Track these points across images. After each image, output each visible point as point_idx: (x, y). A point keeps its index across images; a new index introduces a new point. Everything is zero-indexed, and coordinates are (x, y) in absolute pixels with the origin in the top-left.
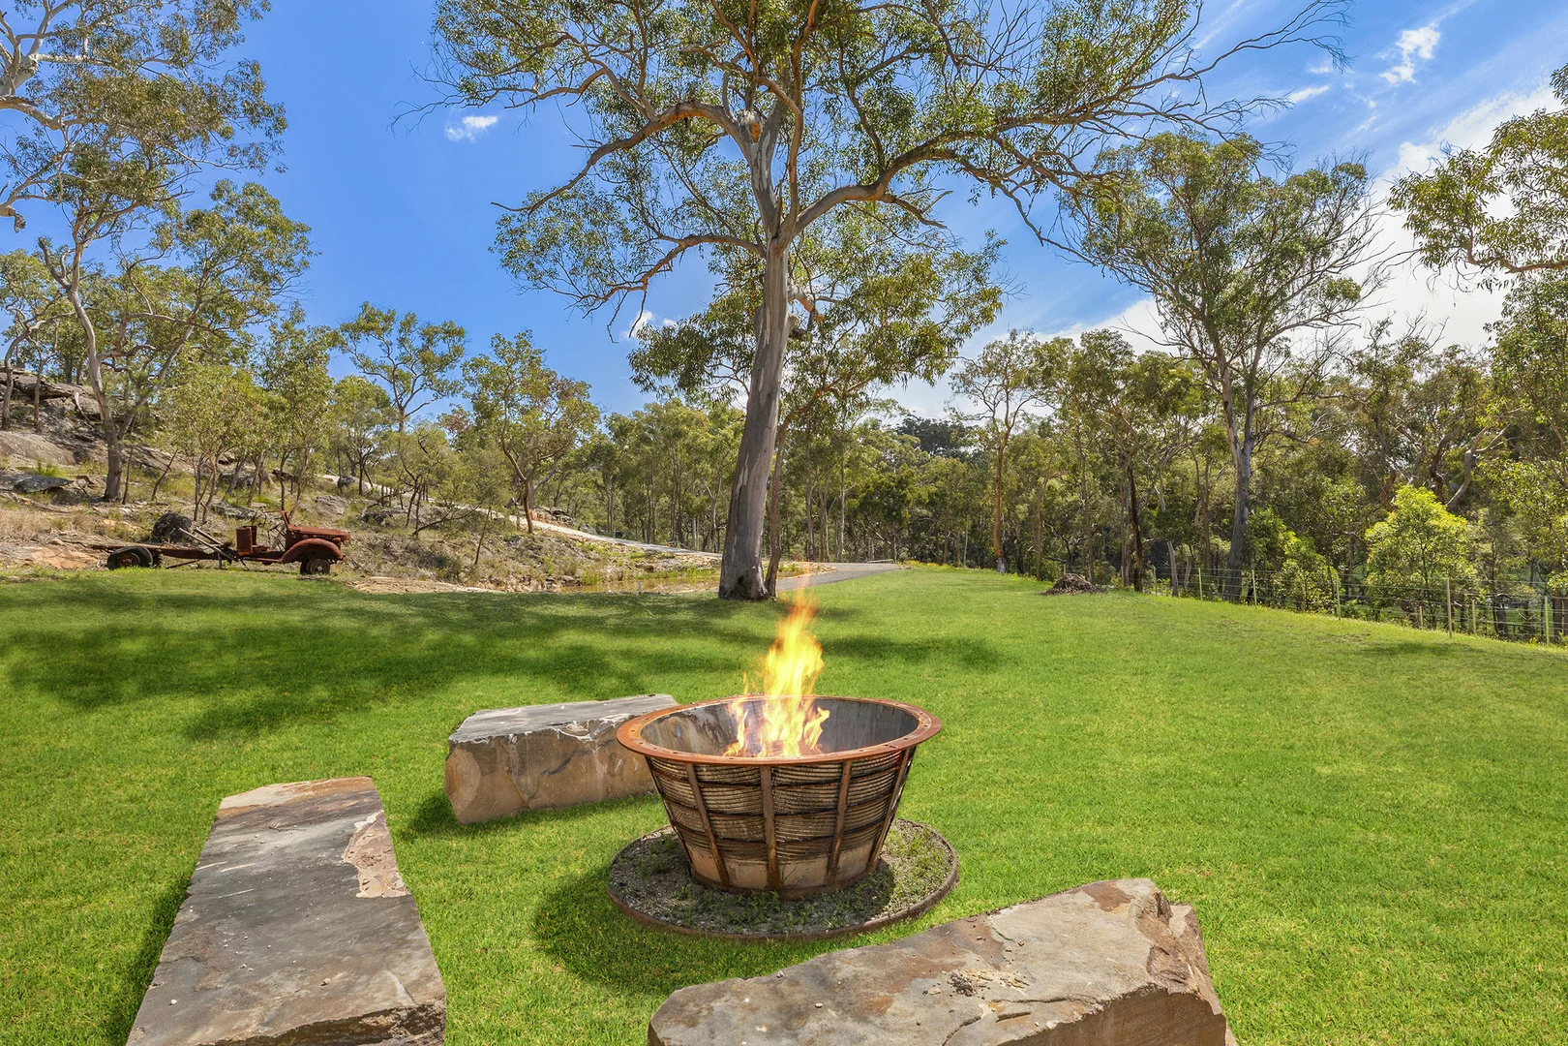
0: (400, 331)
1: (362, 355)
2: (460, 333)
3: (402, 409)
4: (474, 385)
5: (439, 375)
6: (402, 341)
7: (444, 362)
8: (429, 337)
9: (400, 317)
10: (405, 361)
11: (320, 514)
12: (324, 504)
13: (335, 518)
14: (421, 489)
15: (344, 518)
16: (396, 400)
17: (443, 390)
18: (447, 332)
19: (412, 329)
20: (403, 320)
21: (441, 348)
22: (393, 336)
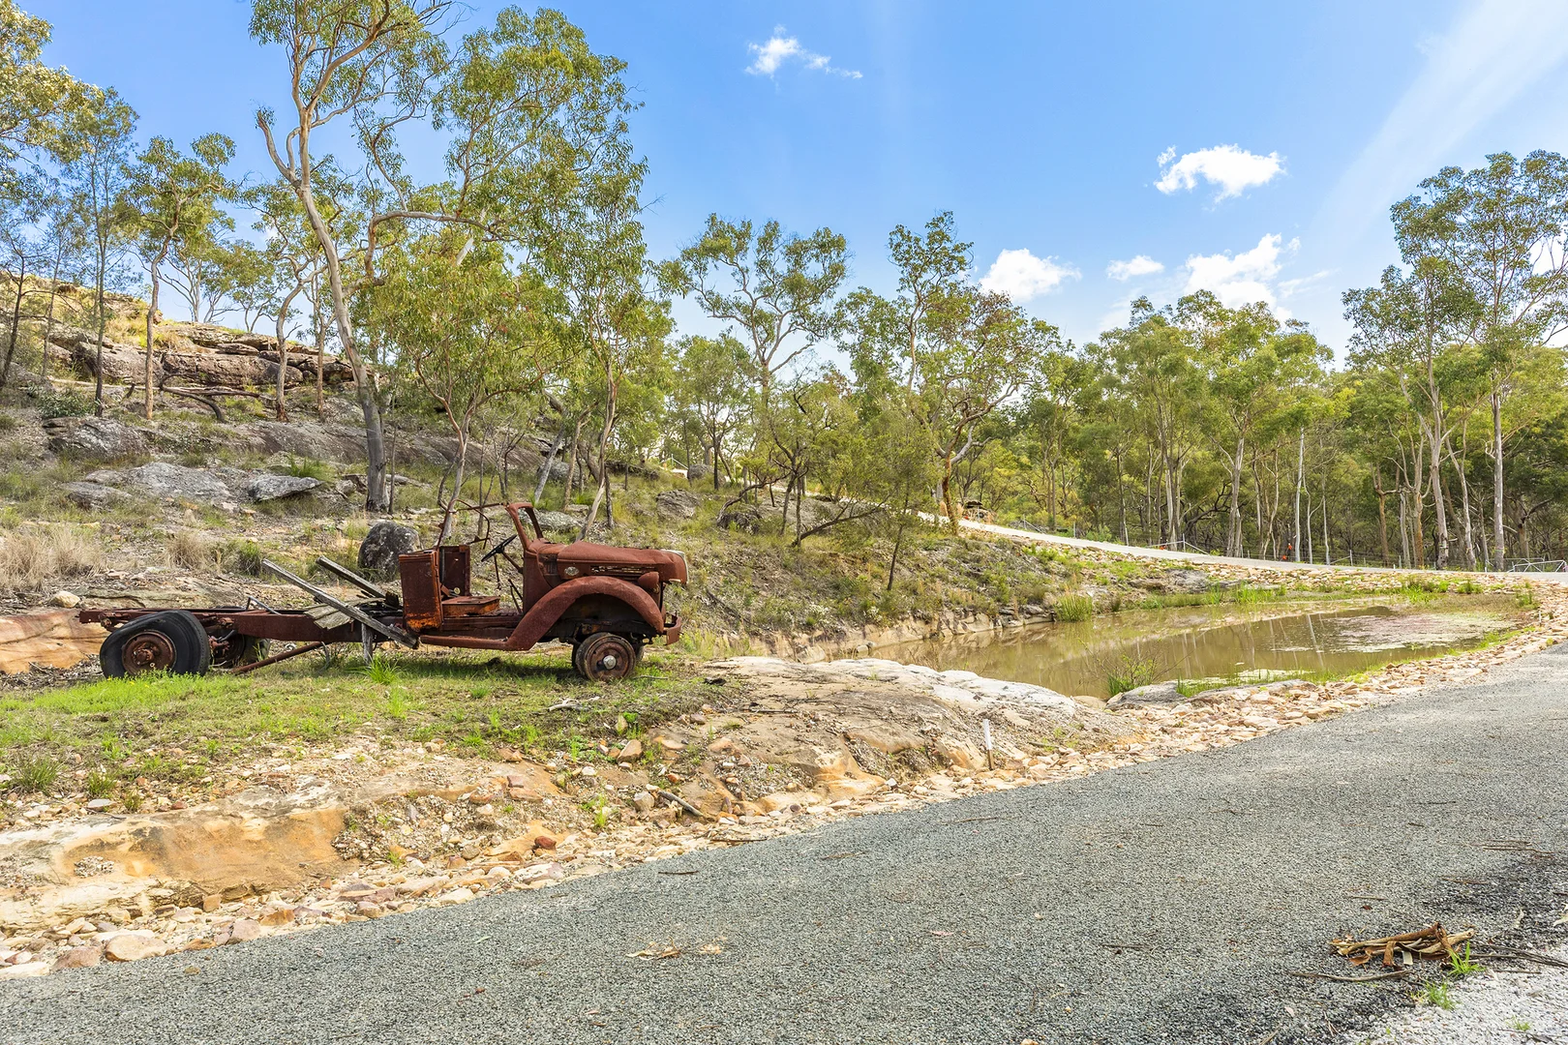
0: (759, 251)
1: (711, 293)
2: (838, 244)
3: (764, 363)
4: (853, 331)
5: (813, 309)
6: (762, 265)
7: (821, 288)
8: (796, 252)
9: (758, 231)
10: (767, 293)
11: (662, 519)
12: (667, 503)
13: (683, 523)
14: (796, 479)
15: (696, 524)
16: (757, 352)
17: (818, 327)
18: (822, 246)
19: (775, 245)
20: (762, 233)
21: (814, 269)
22: (749, 260)
